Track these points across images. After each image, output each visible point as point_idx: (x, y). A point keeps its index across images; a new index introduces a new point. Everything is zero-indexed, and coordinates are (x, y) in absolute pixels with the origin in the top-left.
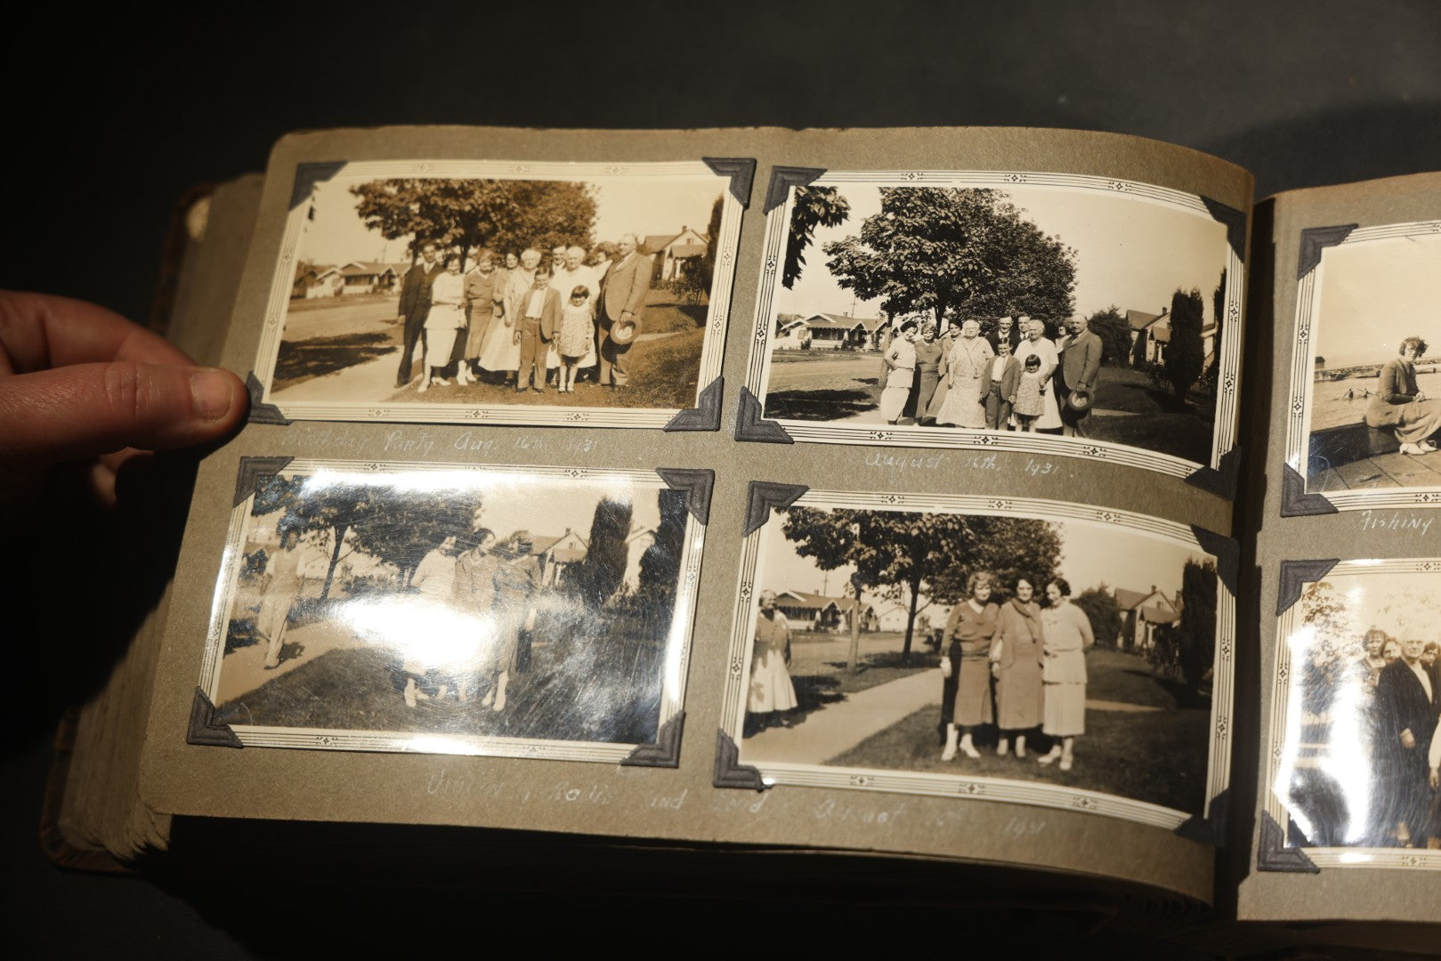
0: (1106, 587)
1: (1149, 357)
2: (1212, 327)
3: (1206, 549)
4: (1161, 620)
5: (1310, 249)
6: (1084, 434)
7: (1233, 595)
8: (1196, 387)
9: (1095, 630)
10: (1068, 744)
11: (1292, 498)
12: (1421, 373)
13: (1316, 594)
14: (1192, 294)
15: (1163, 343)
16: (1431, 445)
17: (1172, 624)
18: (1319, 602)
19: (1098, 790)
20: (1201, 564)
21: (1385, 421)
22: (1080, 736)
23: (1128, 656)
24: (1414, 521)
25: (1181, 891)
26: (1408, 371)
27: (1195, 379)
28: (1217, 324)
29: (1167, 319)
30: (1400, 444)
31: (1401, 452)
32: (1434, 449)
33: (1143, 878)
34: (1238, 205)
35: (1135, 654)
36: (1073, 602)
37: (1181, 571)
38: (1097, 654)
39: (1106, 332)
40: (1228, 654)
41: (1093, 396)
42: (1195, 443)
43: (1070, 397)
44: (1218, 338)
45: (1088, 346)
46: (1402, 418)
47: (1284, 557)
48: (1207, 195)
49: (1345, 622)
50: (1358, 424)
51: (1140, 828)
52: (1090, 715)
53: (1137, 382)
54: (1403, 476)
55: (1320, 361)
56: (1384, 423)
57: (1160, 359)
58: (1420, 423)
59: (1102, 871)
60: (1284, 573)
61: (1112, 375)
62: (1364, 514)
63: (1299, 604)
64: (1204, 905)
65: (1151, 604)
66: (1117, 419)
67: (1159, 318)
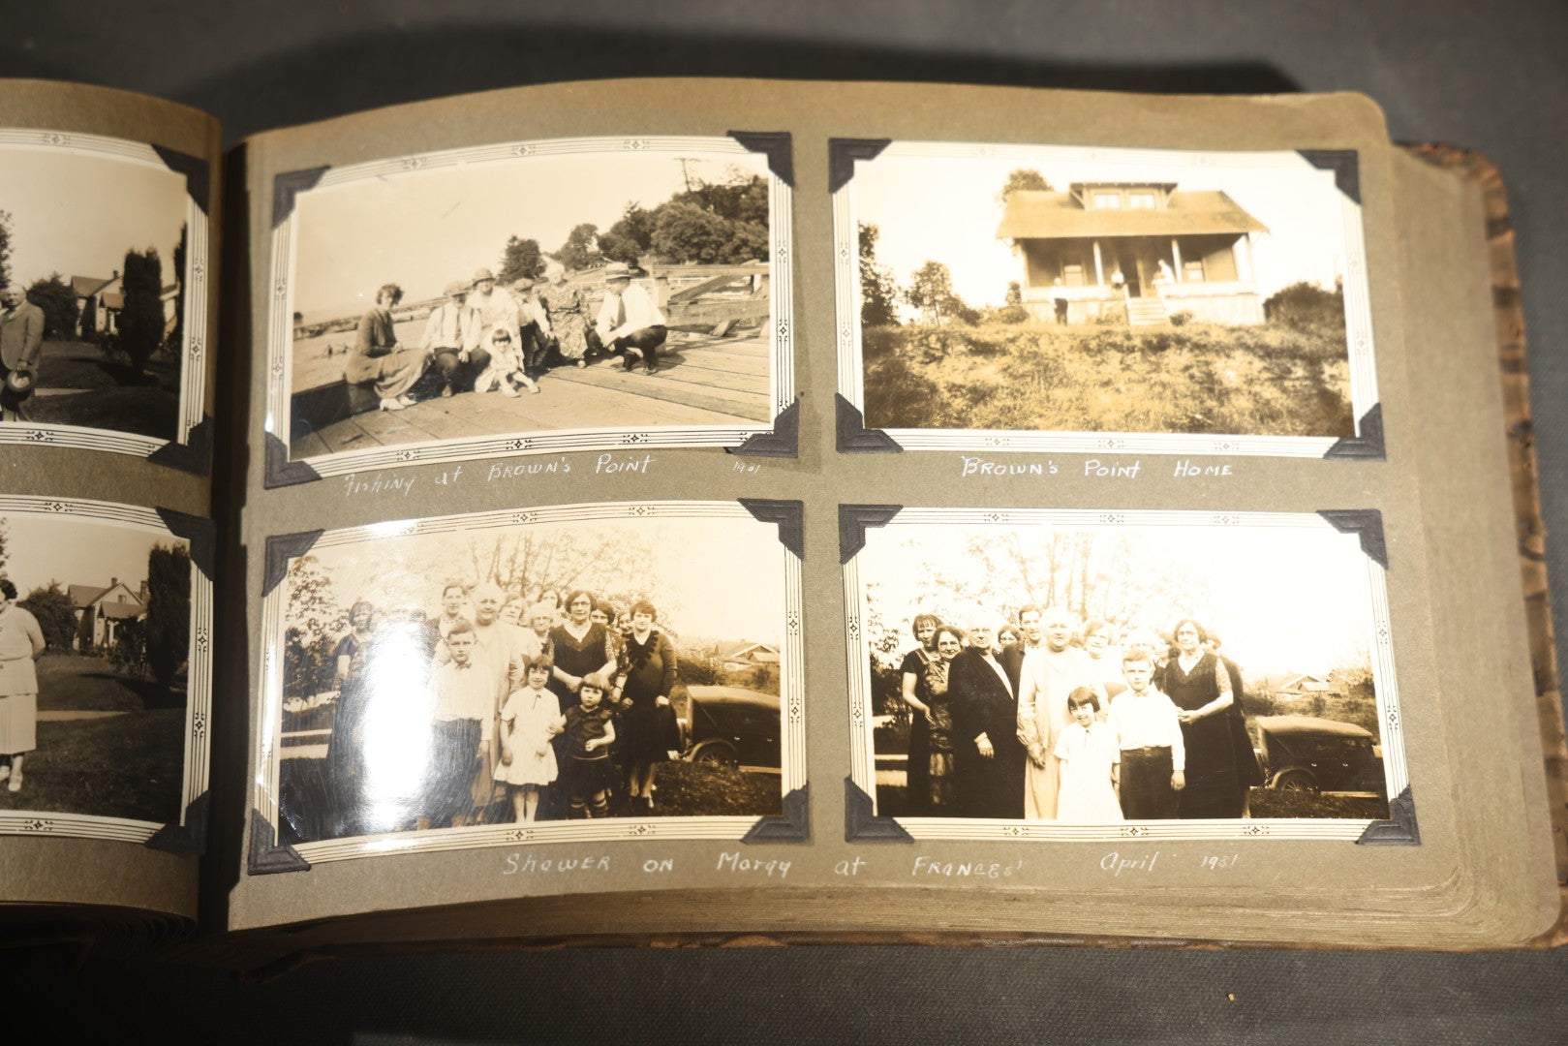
0: (58, 585)
1: (100, 326)
2: (171, 288)
3: (175, 532)
4: (123, 615)
5: (284, 195)
6: (28, 418)
7: (210, 580)
8: (156, 356)
9: (45, 634)
10: (18, 762)
11: (276, 467)
12: (399, 321)
13: (302, 569)
14: (148, 254)
15: (115, 310)
16: (411, 398)
17: (136, 618)
18: (305, 578)
19: (53, 809)
20: (170, 549)
21: (364, 377)
22: (31, 752)
23: (86, 658)
24: (396, 481)
25: (154, 909)
26: (386, 321)
27: (155, 347)
28: (179, 284)
29: (119, 284)
30: (379, 399)
31: (382, 408)
32: (413, 402)
33: (109, 899)
34: (197, 151)
35: (94, 655)
36: (19, 605)
37: (146, 559)
38: (49, 659)
39: (49, 302)
40: (205, 644)
41: (35, 374)
42: (159, 417)
43: (9, 377)
44: (180, 301)
45: (27, 320)
46: (381, 373)
47: (269, 532)
48: (160, 143)
49: (330, 596)
50: (338, 382)
51: (104, 845)
52: (41, 727)
53: (86, 355)
54: (385, 435)
55: (298, 316)
56: (363, 379)
57: (113, 329)
58: (399, 375)
59: (59, 898)
60: (269, 550)
61: (56, 350)
62: (347, 478)
63: (284, 583)
64: (187, 920)
65: (111, 598)
66: (64, 398)
67: (108, 283)
